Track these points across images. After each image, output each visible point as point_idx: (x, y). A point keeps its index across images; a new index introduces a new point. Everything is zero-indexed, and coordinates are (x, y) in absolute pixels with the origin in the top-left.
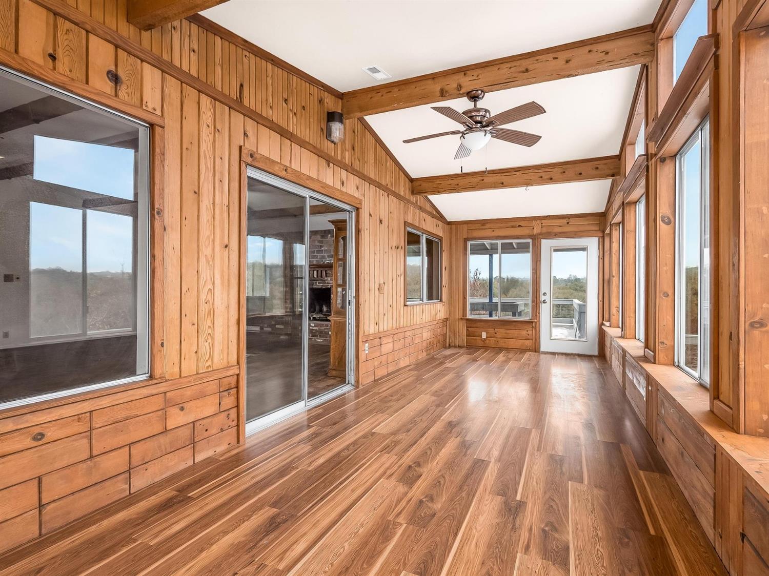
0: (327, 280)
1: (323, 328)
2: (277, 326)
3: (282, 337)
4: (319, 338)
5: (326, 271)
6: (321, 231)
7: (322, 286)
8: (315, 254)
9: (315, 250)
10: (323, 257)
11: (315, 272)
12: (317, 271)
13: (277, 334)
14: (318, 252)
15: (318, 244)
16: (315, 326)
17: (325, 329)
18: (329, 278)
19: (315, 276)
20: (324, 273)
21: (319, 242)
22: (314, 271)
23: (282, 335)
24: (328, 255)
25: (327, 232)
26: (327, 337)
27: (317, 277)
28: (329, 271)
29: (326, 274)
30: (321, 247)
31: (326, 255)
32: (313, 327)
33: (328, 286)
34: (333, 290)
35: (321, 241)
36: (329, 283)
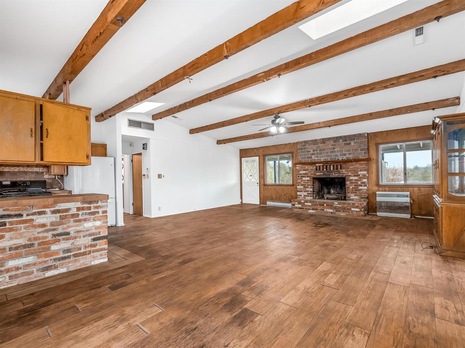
0: (342, 171)
1: (346, 206)
2: (306, 204)
3: (310, 211)
4: (342, 212)
5: (341, 165)
6: (334, 138)
7: (337, 176)
8: (329, 154)
9: (329, 151)
10: (336, 156)
11: (332, 167)
12: (333, 166)
13: (306, 209)
14: (331, 152)
15: (331, 147)
16: (338, 204)
17: (348, 206)
18: (344, 170)
19: (332, 169)
20: (339, 167)
21: (332, 145)
22: (330, 166)
23: (310, 209)
24: (340, 154)
25: (339, 138)
26: (350, 212)
27: (334, 169)
28: (343, 165)
29: (341, 167)
30: (334, 148)
31: (339, 154)
32: (336, 204)
33: (343, 175)
34: (348, 178)
35: (334, 144)
36: (343, 174)
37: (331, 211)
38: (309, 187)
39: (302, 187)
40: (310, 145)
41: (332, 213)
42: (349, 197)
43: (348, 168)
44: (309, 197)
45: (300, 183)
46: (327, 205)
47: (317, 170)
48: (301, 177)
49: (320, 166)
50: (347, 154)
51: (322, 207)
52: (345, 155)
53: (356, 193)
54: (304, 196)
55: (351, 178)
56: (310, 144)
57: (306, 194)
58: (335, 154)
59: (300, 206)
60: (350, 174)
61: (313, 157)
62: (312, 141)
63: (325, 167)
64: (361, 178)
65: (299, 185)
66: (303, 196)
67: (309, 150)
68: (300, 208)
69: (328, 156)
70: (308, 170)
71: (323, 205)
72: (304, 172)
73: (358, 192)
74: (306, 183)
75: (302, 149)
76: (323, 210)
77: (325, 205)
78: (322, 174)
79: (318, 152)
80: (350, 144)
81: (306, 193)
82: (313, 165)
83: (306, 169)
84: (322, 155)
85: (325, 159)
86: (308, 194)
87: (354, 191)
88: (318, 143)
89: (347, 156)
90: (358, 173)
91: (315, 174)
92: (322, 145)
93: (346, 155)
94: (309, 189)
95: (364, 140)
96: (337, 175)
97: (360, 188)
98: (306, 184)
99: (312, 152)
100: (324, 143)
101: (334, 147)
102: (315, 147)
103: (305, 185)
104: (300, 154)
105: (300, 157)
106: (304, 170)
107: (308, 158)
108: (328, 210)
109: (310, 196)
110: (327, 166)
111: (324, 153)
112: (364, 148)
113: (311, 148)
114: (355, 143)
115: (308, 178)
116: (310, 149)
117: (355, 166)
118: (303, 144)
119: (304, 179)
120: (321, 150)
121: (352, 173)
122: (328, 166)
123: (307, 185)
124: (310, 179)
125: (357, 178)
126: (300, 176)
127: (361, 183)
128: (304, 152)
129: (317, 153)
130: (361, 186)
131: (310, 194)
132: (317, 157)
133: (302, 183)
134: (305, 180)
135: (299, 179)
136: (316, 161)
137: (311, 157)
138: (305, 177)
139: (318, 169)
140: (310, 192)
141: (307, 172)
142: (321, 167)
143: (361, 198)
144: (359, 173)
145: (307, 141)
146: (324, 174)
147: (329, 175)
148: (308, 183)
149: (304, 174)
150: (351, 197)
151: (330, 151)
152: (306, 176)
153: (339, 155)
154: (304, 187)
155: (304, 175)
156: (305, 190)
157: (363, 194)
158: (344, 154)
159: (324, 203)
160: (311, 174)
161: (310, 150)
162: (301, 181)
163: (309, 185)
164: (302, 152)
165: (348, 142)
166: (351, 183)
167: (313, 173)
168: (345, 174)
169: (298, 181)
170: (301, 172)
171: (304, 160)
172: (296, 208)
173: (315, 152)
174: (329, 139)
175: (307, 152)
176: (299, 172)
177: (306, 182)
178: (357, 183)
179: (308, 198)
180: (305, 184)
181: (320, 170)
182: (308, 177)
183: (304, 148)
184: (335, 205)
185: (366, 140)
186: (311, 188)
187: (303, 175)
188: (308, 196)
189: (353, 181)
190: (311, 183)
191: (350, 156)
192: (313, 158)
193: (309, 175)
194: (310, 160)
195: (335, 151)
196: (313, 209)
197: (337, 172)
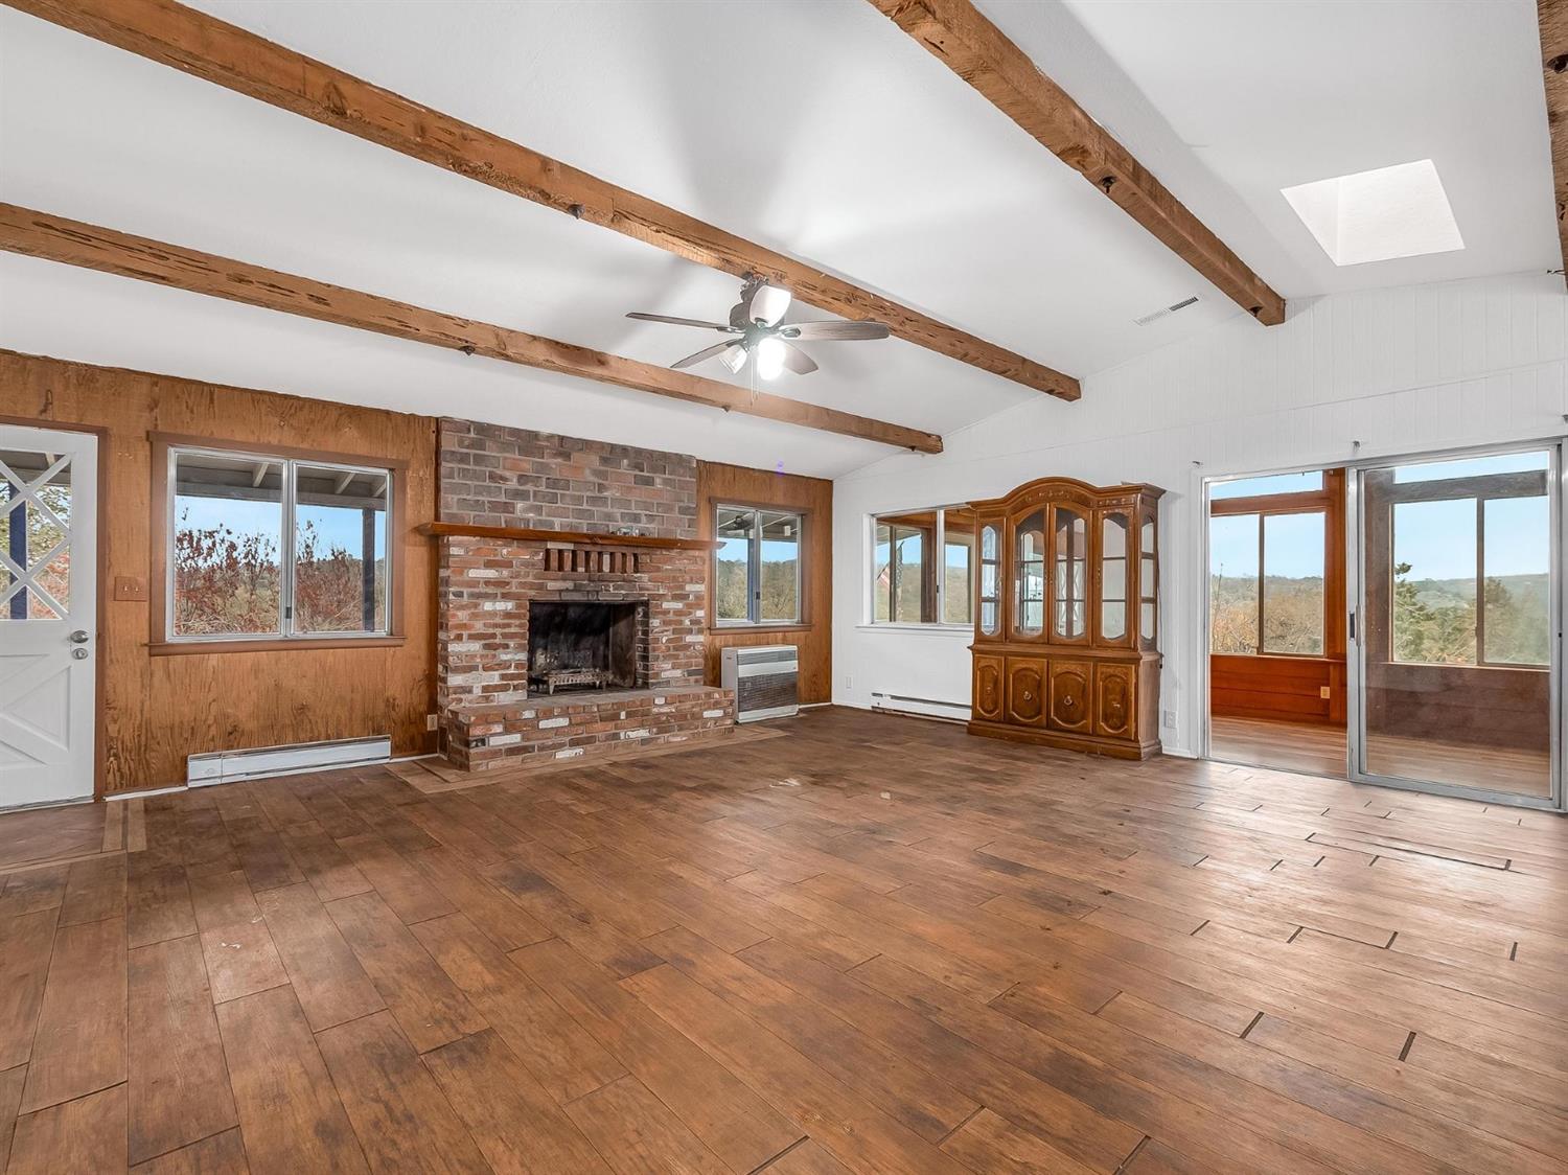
0: (640, 579)
1: (688, 705)
2: (543, 724)
3: (563, 755)
4: (676, 732)
5: (635, 556)
6: (602, 445)
7: (624, 595)
8: (585, 507)
9: (585, 494)
10: (609, 517)
11: (606, 558)
12: (612, 555)
13: (541, 749)
14: (593, 500)
15: (593, 479)
16: (666, 703)
17: (693, 706)
18: (645, 577)
19: (606, 568)
20: (630, 561)
21: (596, 473)
22: (600, 554)
23: (561, 746)
24: (622, 514)
25: (618, 450)
26: (698, 728)
27: (612, 570)
28: (643, 557)
29: (636, 563)
30: (601, 487)
31: (617, 512)
32: (660, 706)
33: (643, 595)
34: (657, 606)
35: (600, 472)
36: (641, 589)
37: (643, 733)
38: (512, 644)
39: (475, 647)
40: (504, 451)
41: (644, 741)
42: (657, 675)
43: (658, 569)
44: (510, 692)
45: (464, 626)
46: (629, 715)
47: (547, 568)
48: (472, 595)
49: (560, 552)
50: (644, 519)
51: (610, 727)
52: (636, 518)
53: (676, 657)
54: (485, 689)
55: (666, 605)
56: (506, 447)
57: (494, 678)
58: (606, 510)
59: (515, 739)
60: (661, 592)
61: (520, 505)
62: (515, 432)
63: (581, 557)
64: (689, 606)
65: (459, 638)
66: (477, 691)
67: (499, 472)
68: (513, 751)
69: (580, 514)
70: (508, 564)
71: (616, 717)
72: (491, 574)
73: (681, 654)
74: (496, 626)
75: (464, 459)
76: (616, 736)
77: (623, 715)
78: (570, 585)
79: (543, 488)
80: (649, 482)
81: (496, 674)
82: (533, 544)
83: (499, 558)
84: (559, 504)
85: (570, 525)
86: (503, 677)
87: (672, 652)
88: (542, 448)
89: (644, 524)
90: (682, 588)
91: (541, 587)
92: (556, 464)
93: (640, 522)
94: (508, 657)
95: (688, 479)
96: (623, 592)
97: (689, 639)
98: (498, 631)
99: (513, 484)
100: (567, 456)
101: (601, 481)
102: (527, 464)
103: (493, 636)
104: (456, 480)
105: (456, 497)
106: (489, 565)
107: (494, 506)
108: (633, 735)
109: (516, 688)
110: (587, 554)
111: (568, 499)
112: (690, 508)
113: (510, 465)
114: (666, 482)
115: (509, 606)
116: (504, 468)
117: (678, 564)
118: (472, 435)
119: (488, 606)
120: (553, 483)
121: (669, 588)
122: (594, 557)
123: (505, 636)
124: (518, 606)
125: (679, 605)
126: (466, 591)
127: (692, 622)
128: (476, 476)
129: (535, 493)
130: (690, 632)
131: (513, 677)
132: (538, 510)
133: (479, 627)
134: (493, 614)
135: (462, 607)
136: (531, 527)
137: (507, 508)
138: (493, 597)
139: (554, 563)
140: (517, 667)
141: (505, 573)
142: (568, 557)
143: (690, 674)
144: (689, 588)
145: (490, 426)
146: (577, 589)
147: (597, 592)
148: (509, 626)
149: (488, 583)
150: (663, 675)
151: (589, 494)
152: (499, 591)
153: (619, 516)
154: (487, 647)
155: (490, 590)
156: (489, 661)
157: (693, 660)
158: (635, 514)
159: (621, 706)
160: (522, 585)
161: (507, 474)
162: (474, 616)
163: (512, 636)
164: (465, 473)
165: (645, 474)
166: (665, 623)
167: (530, 579)
168: (648, 590)
169: (454, 616)
170: (473, 573)
171: (472, 513)
172: (496, 753)
173: (530, 487)
174: (586, 445)
175: (492, 477)
176: (461, 573)
177: (498, 620)
178: (681, 622)
179: (505, 698)
180: (491, 631)
181: (561, 568)
182: (505, 596)
183: (475, 455)
184: (655, 710)
185: (692, 482)
186: (519, 648)
187: (482, 589)
188: (504, 688)
189: (671, 616)
190: (520, 626)
191: (652, 526)
192: (518, 513)
193: (514, 590)
194: (504, 516)
195: (606, 498)
196: (574, 743)
197: (624, 580)
